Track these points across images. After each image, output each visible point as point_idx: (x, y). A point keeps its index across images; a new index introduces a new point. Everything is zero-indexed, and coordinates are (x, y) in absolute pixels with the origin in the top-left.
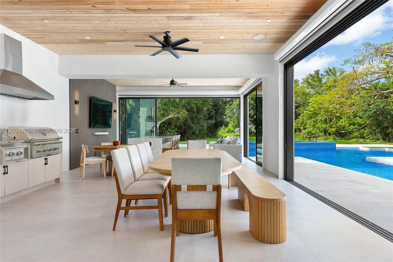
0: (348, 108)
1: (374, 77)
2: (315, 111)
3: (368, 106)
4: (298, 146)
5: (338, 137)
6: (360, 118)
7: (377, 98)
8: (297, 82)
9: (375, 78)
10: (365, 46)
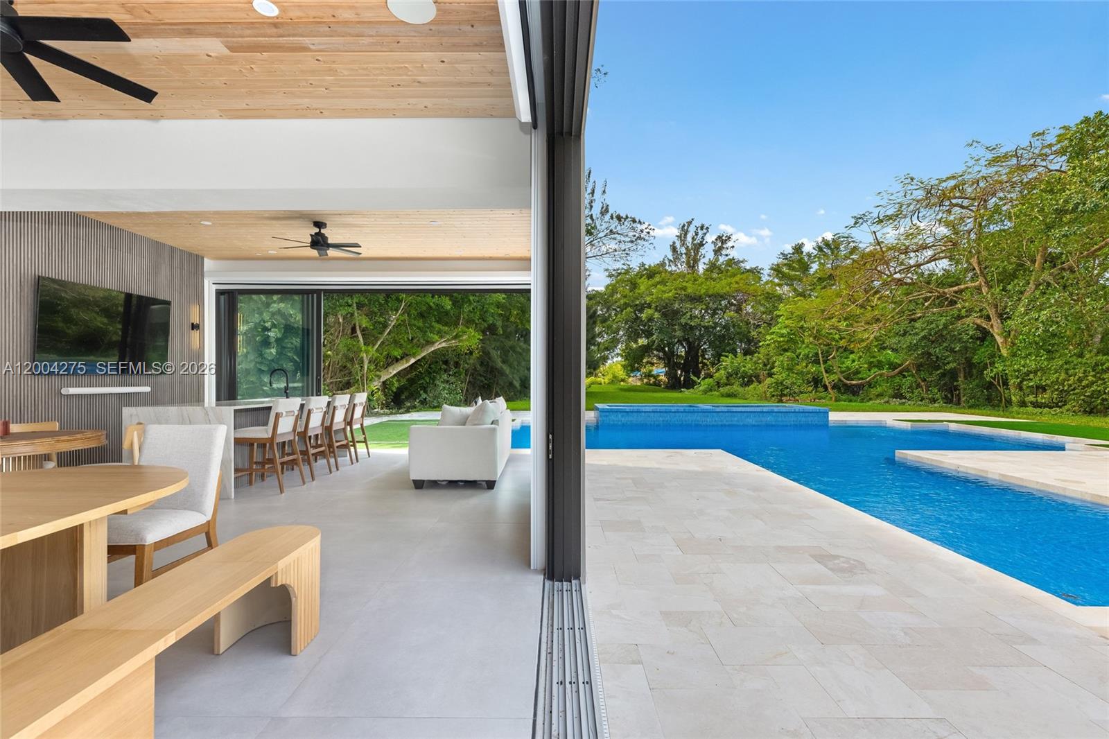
0: (863, 329)
1: (923, 258)
2: (792, 335)
3: (910, 323)
4: (736, 419)
5: (843, 394)
6: (894, 350)
7: (930, 304)
8: (759, 272)
9: (926, 259)
10: (902, 182)
